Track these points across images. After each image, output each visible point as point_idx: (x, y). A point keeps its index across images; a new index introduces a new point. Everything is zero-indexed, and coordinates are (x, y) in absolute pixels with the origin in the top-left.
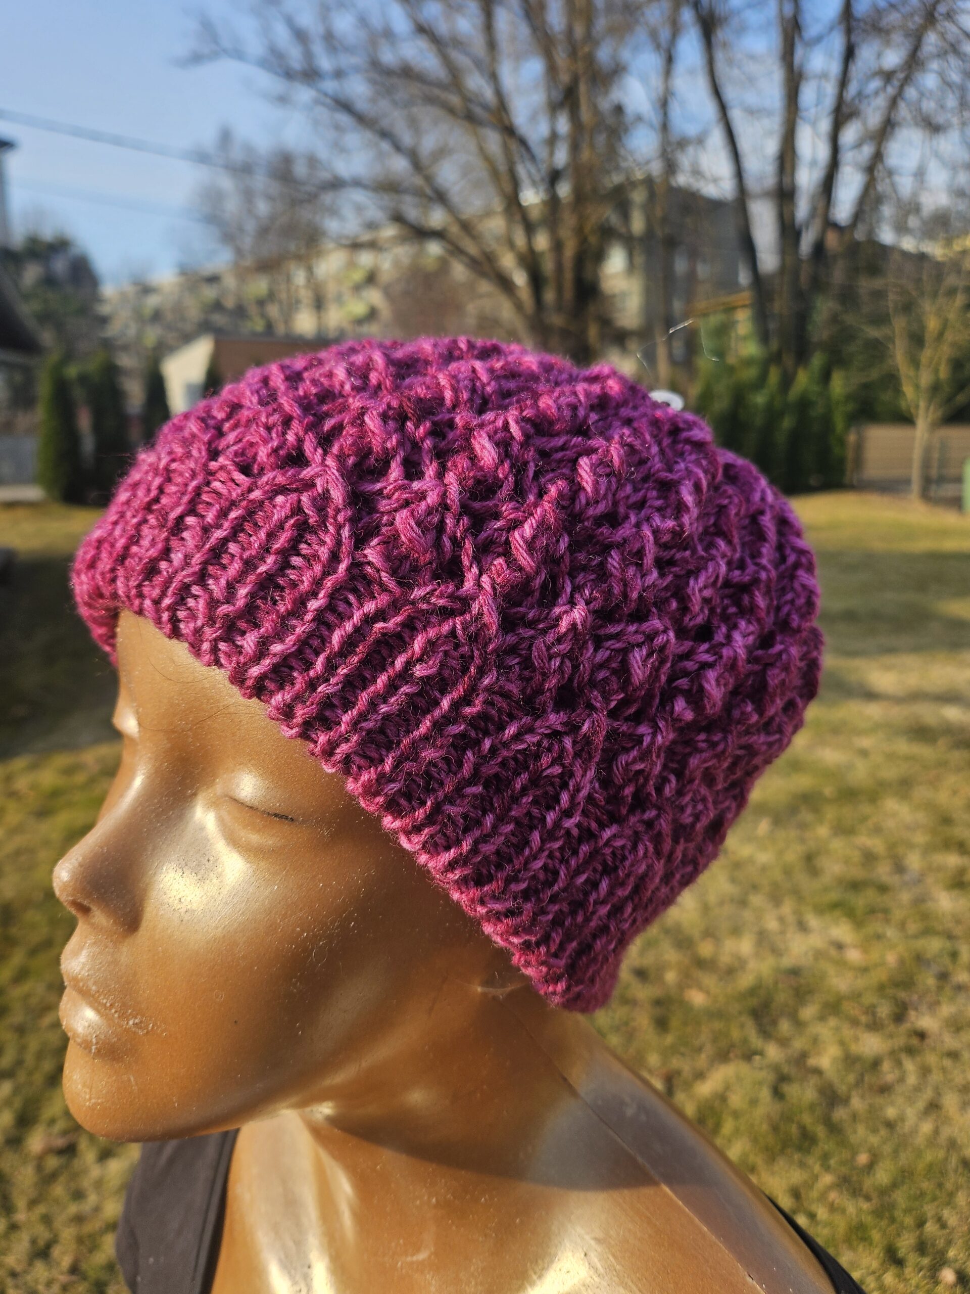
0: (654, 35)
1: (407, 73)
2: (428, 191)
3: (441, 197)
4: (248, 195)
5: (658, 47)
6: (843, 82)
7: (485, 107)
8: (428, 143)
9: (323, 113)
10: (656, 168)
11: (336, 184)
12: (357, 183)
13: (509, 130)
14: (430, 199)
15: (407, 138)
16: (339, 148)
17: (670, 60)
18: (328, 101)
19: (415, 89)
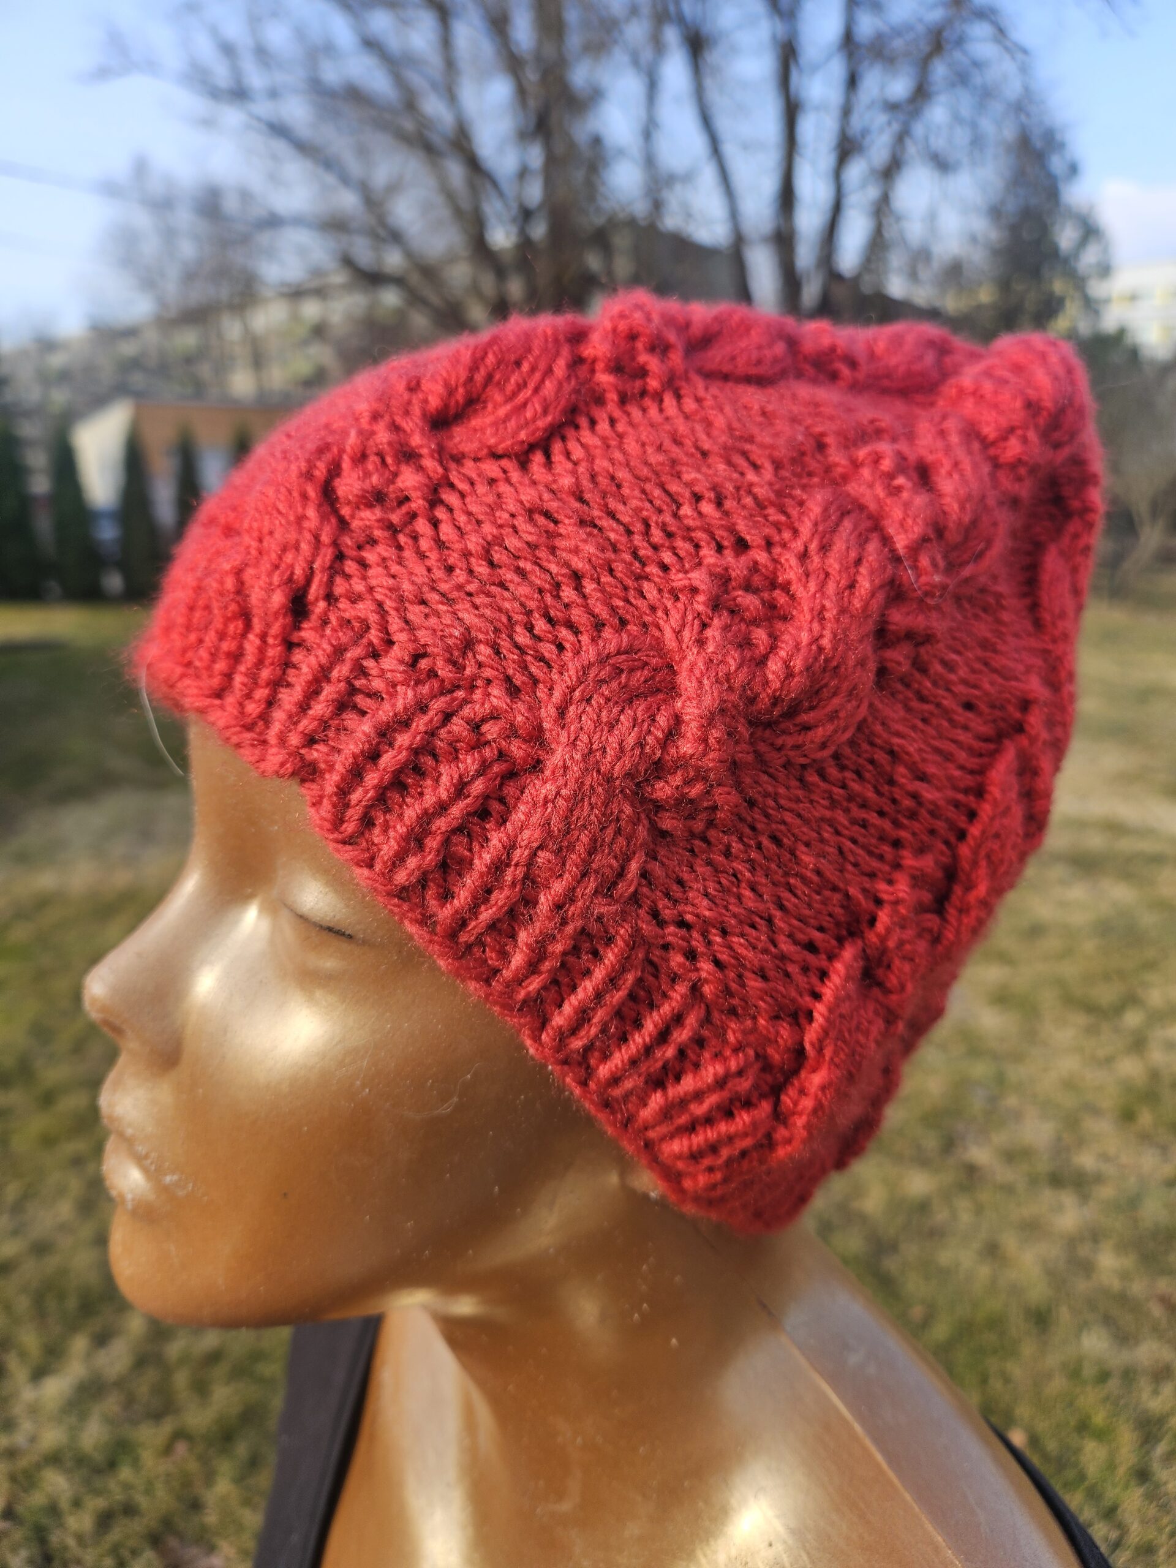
0: (634, 55)
1: (354, 95)
3: (396, 237)
4: (169, 235)
5: (639, 69)
6: (846, 114)
7: (444, 136)
9: (255, 140)
10: (641, 207)
11: (273, 222)
12: (298, 221)
13: (474, 164)
14: (384, 240)
15: (355, 169)
16: (277, 180)
17: (653, 84)
18: (261, 125)
19: (363, 113)
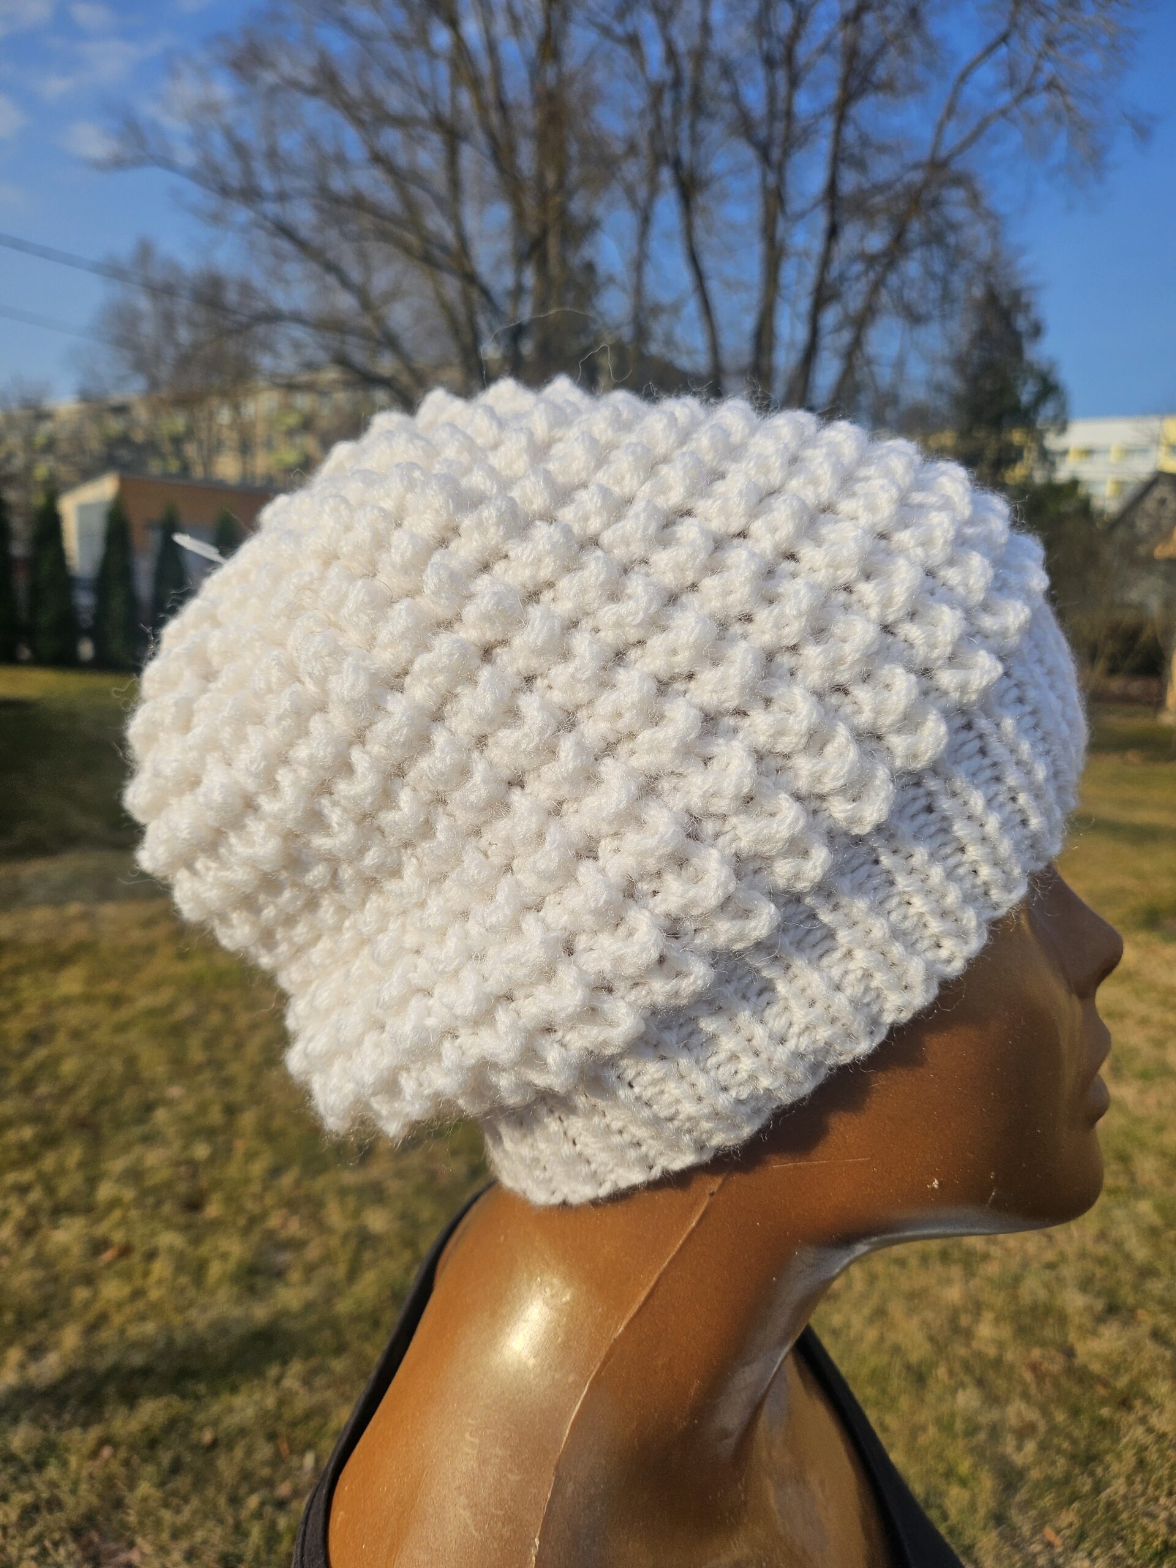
0: (630, 191)
1: (358, 202)
2: (378, 334)
3: (390, 342)
4: (168, 321)
5: (634, 204)
6: (826, 262)
7: (444, 248)
8: (380, 282)
9: (262, 238)
10: (627, 333)
11: (273, 317)
12: (297, 318)
13: (470, 278)
14: (379, 343)
15: (355, 275)
16: (277, 276)
17: (646, 220)
18: (268, 224)
19: (367, 221)
